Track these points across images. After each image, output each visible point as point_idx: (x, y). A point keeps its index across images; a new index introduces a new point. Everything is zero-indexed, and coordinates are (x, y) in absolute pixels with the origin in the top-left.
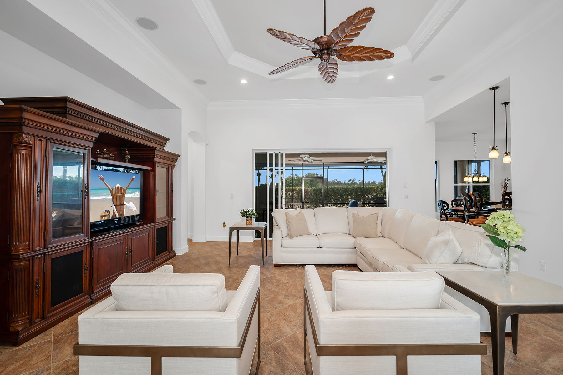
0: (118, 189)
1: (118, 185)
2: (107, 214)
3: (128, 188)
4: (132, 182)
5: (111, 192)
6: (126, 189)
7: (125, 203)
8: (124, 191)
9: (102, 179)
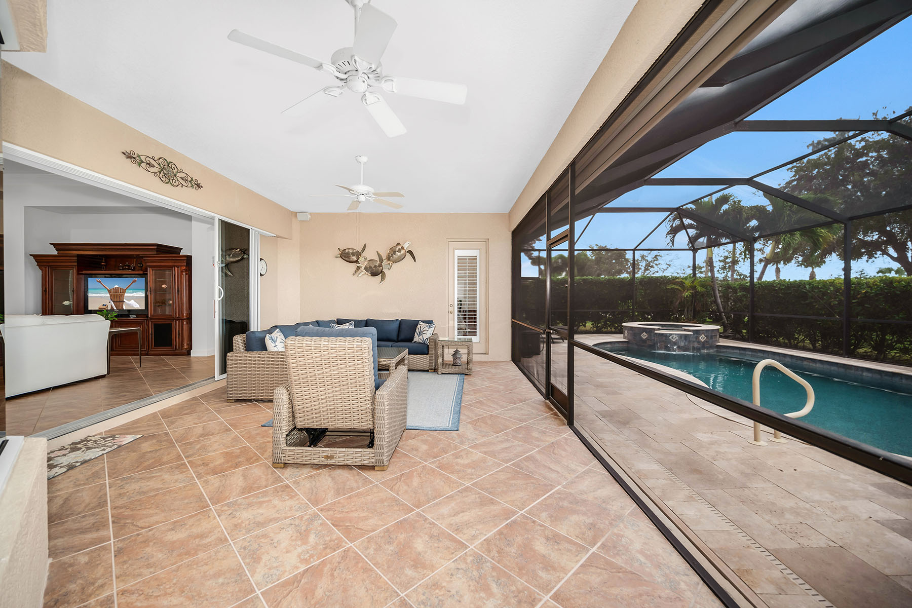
0: (116, 290)
1: (116, 286)
2: (104, 307)
3: (129, 288)
4: (133, 283)
5: (109, 291)
6: (126, 290)
7: (125, 300)
8: (124, 291)
9: (100, 282)
